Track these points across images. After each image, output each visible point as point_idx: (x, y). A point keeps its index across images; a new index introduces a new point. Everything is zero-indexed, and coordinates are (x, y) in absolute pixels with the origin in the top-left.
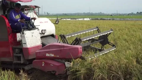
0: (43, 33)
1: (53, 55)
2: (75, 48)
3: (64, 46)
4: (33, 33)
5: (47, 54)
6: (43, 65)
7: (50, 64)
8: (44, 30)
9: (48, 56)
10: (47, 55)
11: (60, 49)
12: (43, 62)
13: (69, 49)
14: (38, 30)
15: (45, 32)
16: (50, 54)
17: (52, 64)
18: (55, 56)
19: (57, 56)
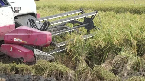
0: (17, 11)
1: (21, 41)
2: (43, 35)
3: (32, 32)
4: (3, 11)
5: (15, 38)
6: (11, 50)
7: (18, 50)
8: (18, 7)
9: (16, 40)
11: (28, 34)
12: (11, 47)
13: (37, 35)
14: (10, 7)
15: (19, 9)
16: (19, 39)
17: (20, 50)
18: (23, 42)
19: (25, 42)
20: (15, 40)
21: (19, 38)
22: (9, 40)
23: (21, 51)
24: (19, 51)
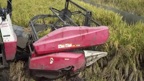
1: (70, 46)
5: (59, 45)
7: (63, 59)
10: (61, 46)
11: (82, 35)
13: (96, 32)
16: (66, 45)
18: (74, 46)
19: (77, 46)
20: (59, 47)
21: (67, 43)
22: (47, 50)
23: (69, 59)
24: (65, 59)
